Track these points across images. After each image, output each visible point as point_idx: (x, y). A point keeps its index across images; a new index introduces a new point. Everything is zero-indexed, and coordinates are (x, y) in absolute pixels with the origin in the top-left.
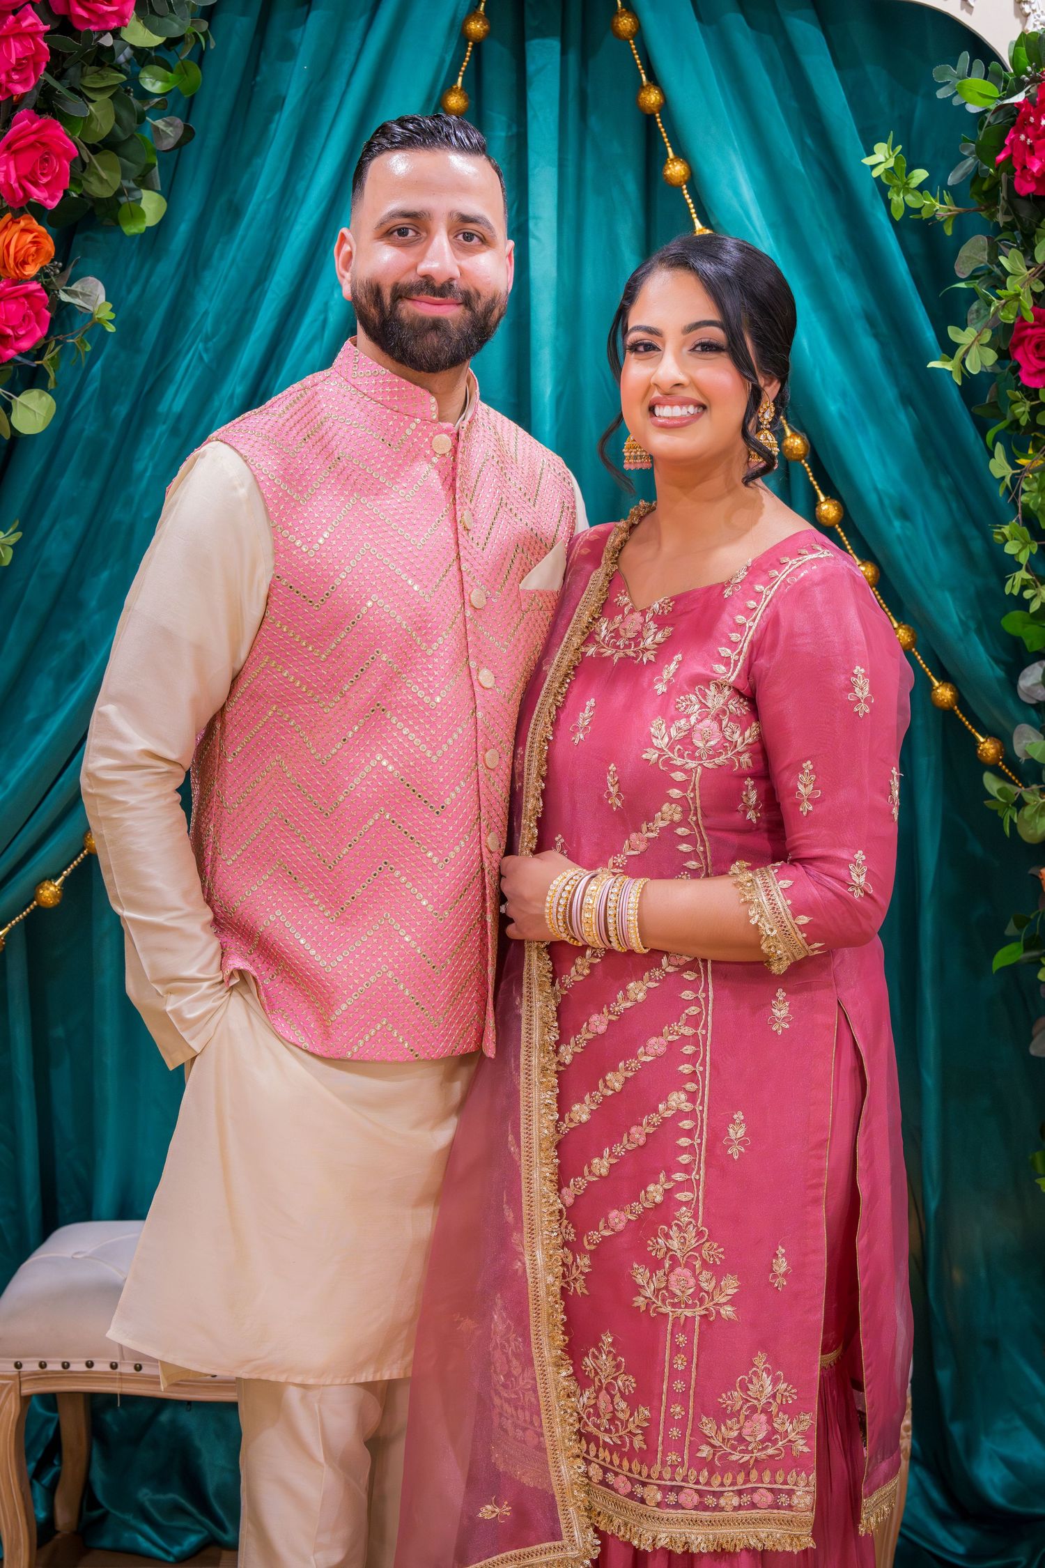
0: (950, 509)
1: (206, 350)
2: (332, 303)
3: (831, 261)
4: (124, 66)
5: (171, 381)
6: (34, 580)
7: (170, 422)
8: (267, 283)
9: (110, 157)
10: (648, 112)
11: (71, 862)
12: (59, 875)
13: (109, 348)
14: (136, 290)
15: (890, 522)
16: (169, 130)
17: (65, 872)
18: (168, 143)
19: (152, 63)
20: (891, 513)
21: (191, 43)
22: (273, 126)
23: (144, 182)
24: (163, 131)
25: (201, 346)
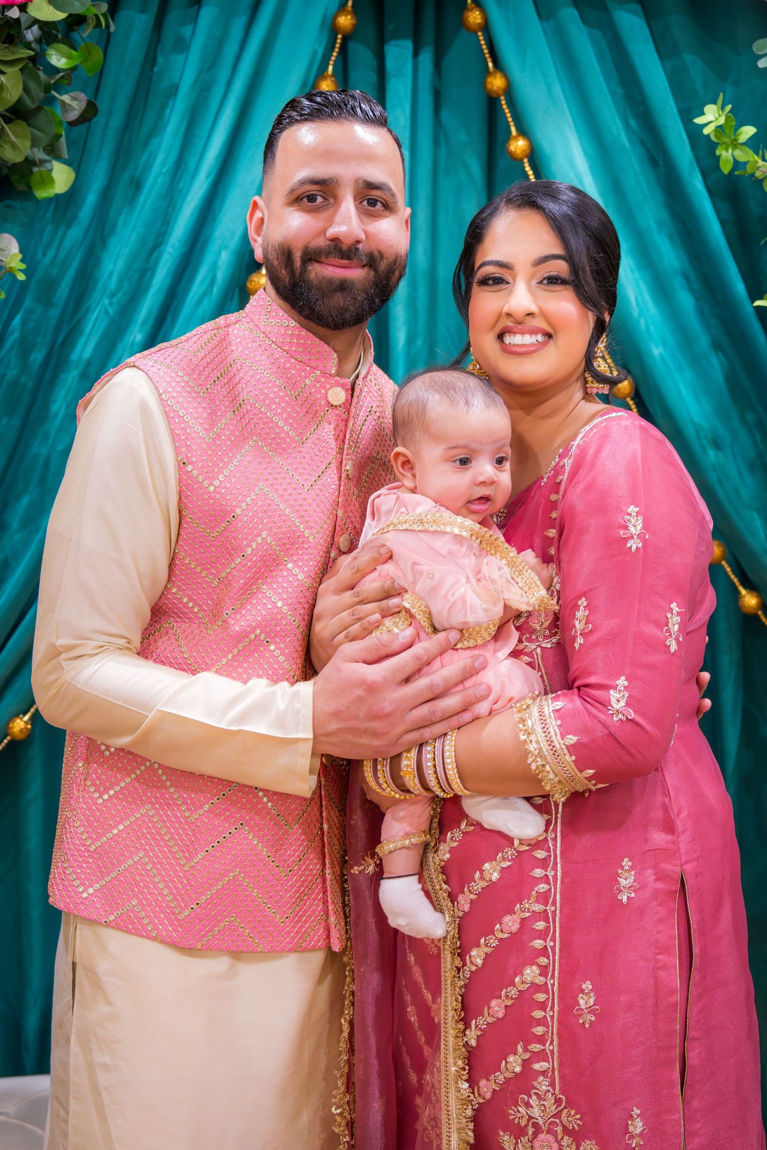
1: (111, 304)
2: (220, 263)
3: (653, 225)
4: (33, 45)
5: (81, 333)
7: (81, 368)
8: (163, 247)
9: (21, 126)
10: (494, 95)
13: (28, 302)
14: (51, 253)
15: (704, 450)
16: (74, 104)
18: (73, 115)
19: (58, 42)
21: (92, 22)
22: (168, 111)
23: (53, 151)
24: (69, 105)
25: (106, 301)
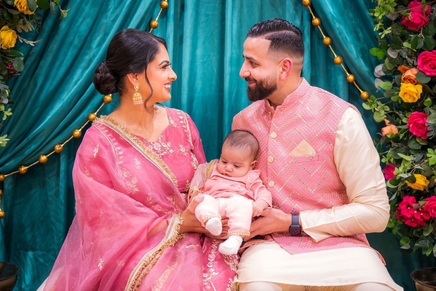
0: (352, 24)
6: (77, 37)
11: (84, 124)
12: (80, 128)
15: (335, 23)
17: (82, 127)
20: (335, 21)
